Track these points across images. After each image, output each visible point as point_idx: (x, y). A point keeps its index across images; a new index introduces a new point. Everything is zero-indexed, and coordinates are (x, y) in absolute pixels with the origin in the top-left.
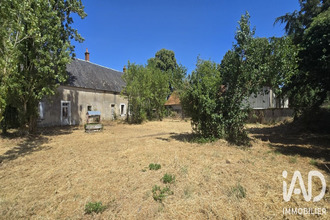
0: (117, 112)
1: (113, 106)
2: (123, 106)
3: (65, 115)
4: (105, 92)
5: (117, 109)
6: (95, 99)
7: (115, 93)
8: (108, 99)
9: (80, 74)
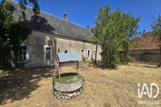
0: (85, 56)
1: (82, 51)
2: (89, 51)
3: (48, 57)
4: (77, 40)
5: (85, 53)
6: (70, 46)
7: (84, 41)
8: (79, 45)
9: (60, 27)
